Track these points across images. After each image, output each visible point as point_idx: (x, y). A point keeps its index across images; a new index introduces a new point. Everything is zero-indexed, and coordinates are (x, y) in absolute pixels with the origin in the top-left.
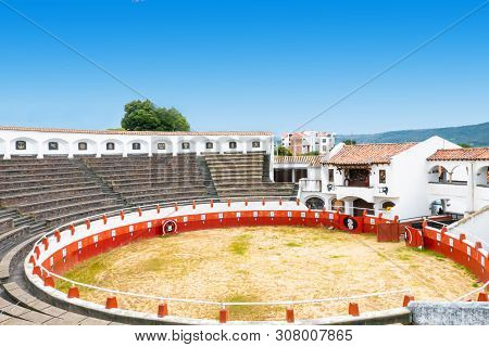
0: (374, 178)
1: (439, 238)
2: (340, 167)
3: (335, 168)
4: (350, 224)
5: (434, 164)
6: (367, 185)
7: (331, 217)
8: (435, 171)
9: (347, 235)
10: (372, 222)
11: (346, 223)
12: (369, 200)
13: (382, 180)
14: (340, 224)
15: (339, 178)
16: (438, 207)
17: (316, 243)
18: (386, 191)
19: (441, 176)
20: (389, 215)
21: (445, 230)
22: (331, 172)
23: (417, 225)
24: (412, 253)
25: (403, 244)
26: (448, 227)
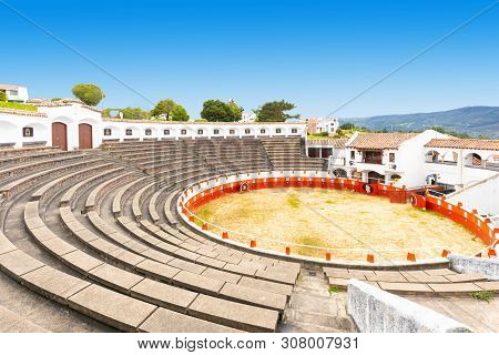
0: (385, 158)
1: (439, 203)
2: (360, 150)
3: (356, 151)
4: (368, 189)
5: (429, 149)
6: (379, 162)
7: (353, 183)
8: (430, 154)
9: (366, 196)
10: (385, 188)
11: (364, 188)
12: (382, 173)
13: (392, 160)
14: (360, 188)
15: (359, 157)
16: (431, 179)
17: (346, 201)
18: (395, 167)
19: (434, 157)
20: (398, 184)
21: (445, 198)
22: (353, 153)
23: (421, 192)
24: (418, 212)
25: (409, 205)
26: (447, 196)
